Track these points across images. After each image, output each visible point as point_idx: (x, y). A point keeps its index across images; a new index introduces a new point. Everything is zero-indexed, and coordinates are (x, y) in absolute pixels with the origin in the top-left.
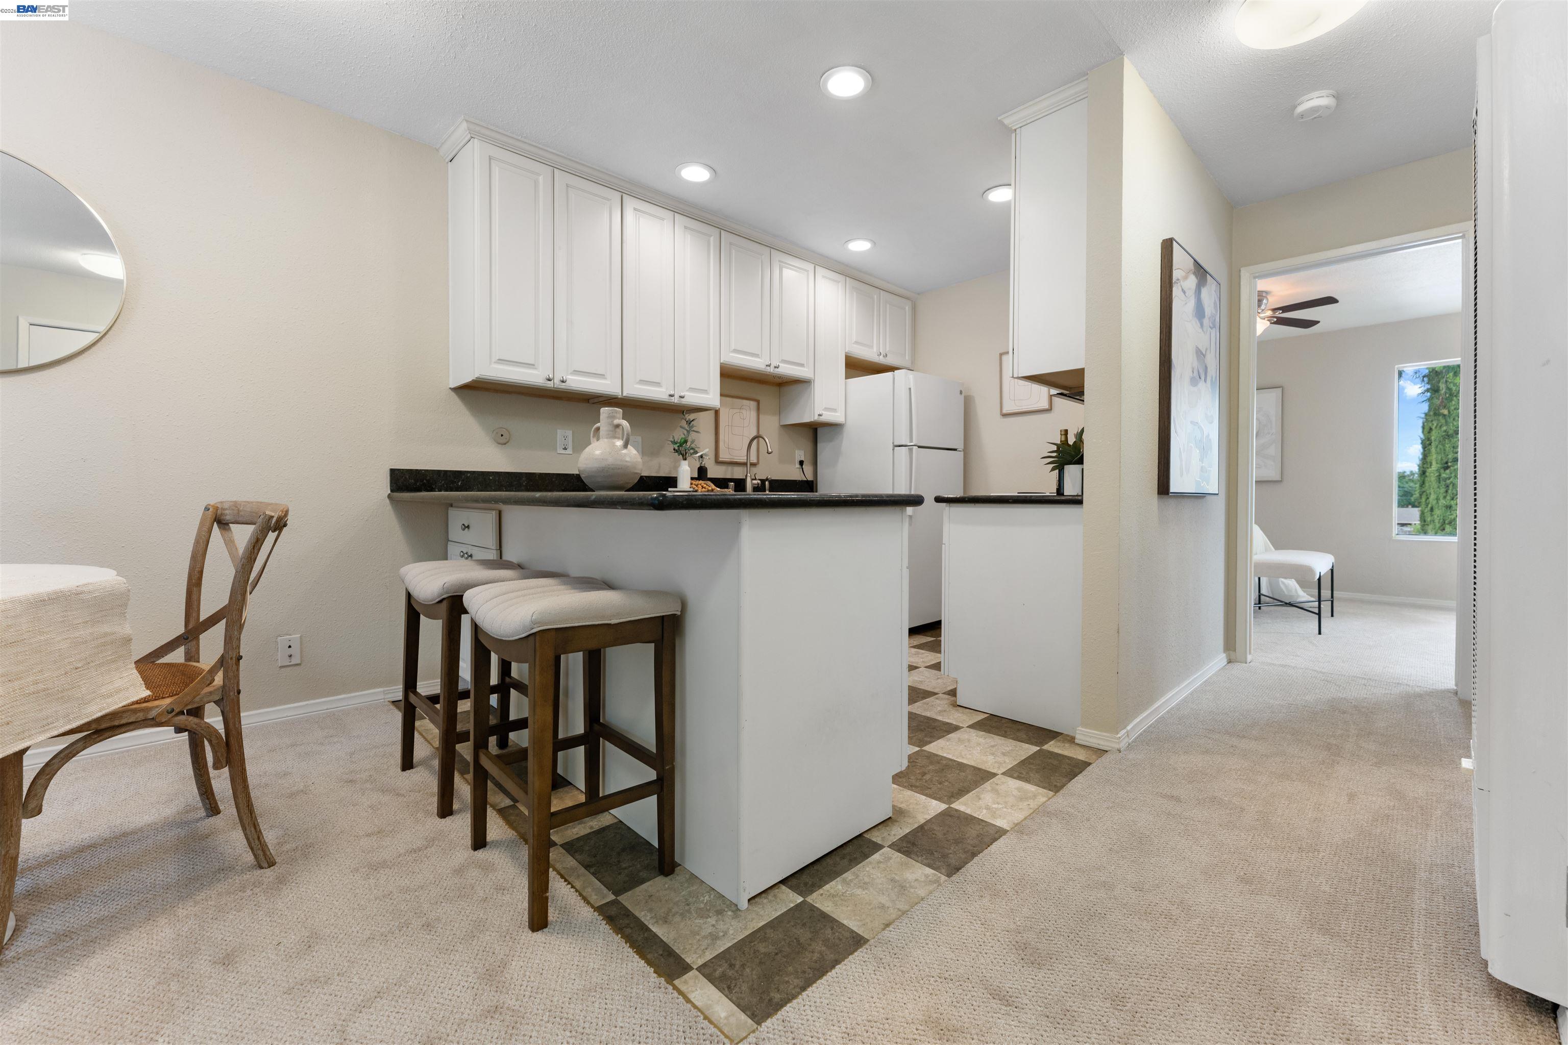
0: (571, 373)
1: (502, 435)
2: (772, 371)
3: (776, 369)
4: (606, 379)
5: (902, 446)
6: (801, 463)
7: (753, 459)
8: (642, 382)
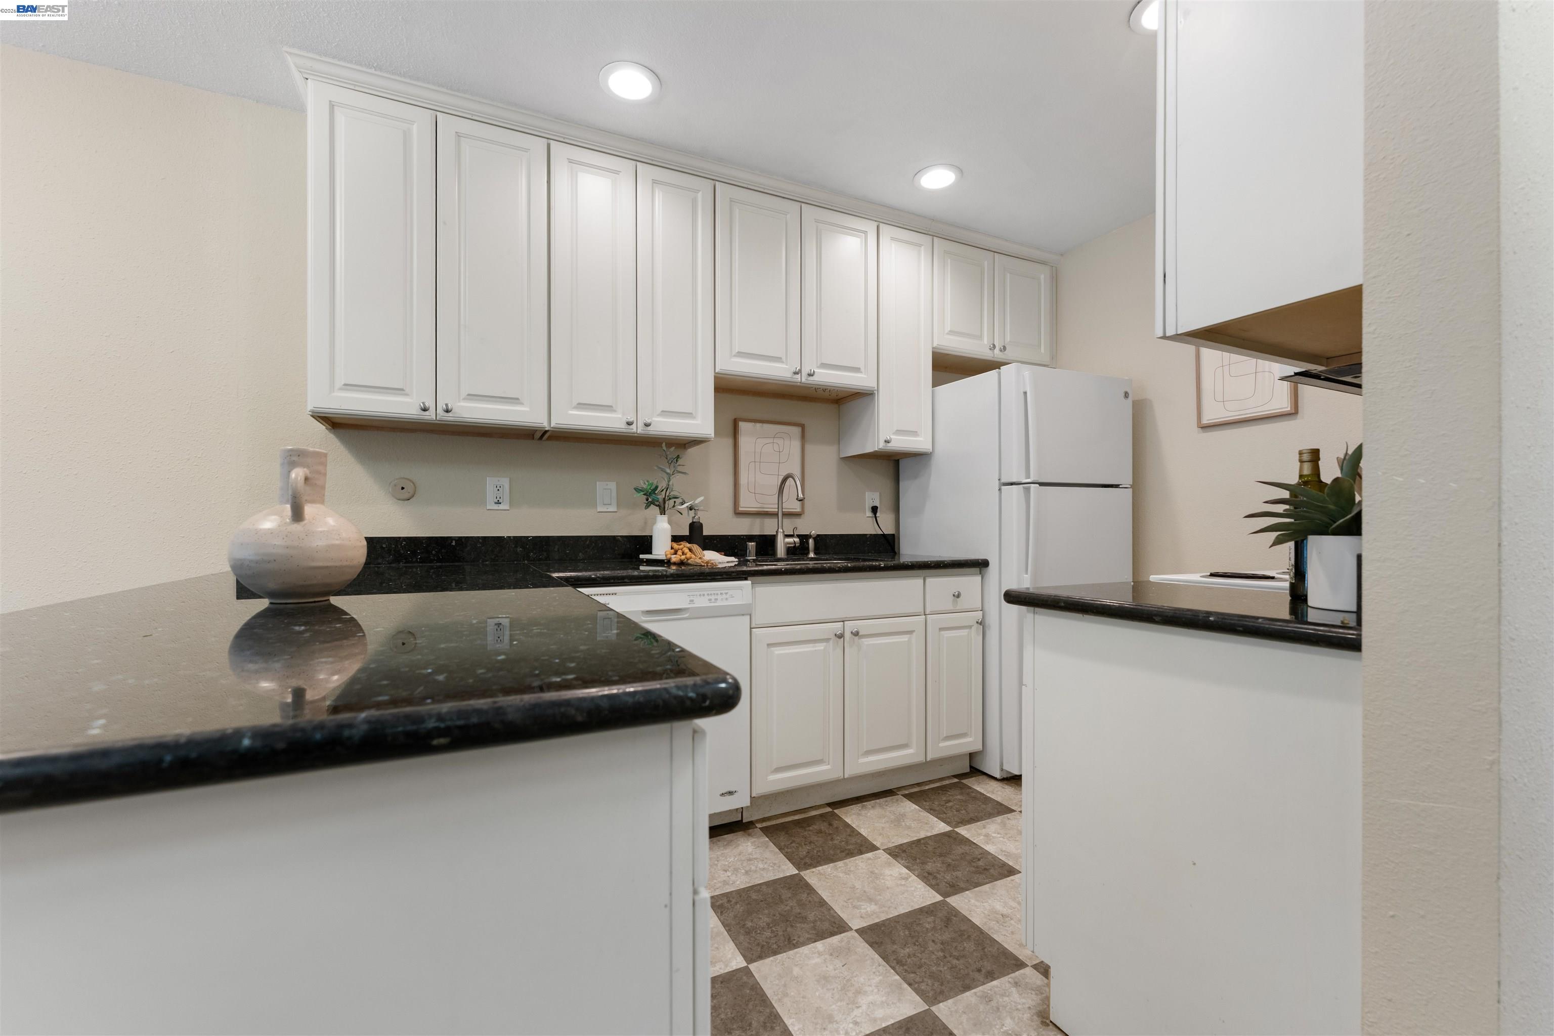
0: (464, 399)
1: (403, 488)
2: (804, 380)
3: (811, 378)
4: (522, 404)
5: (1012, 484)
6: (874, 510)
7: (796, 507)
8: (581, 406)
